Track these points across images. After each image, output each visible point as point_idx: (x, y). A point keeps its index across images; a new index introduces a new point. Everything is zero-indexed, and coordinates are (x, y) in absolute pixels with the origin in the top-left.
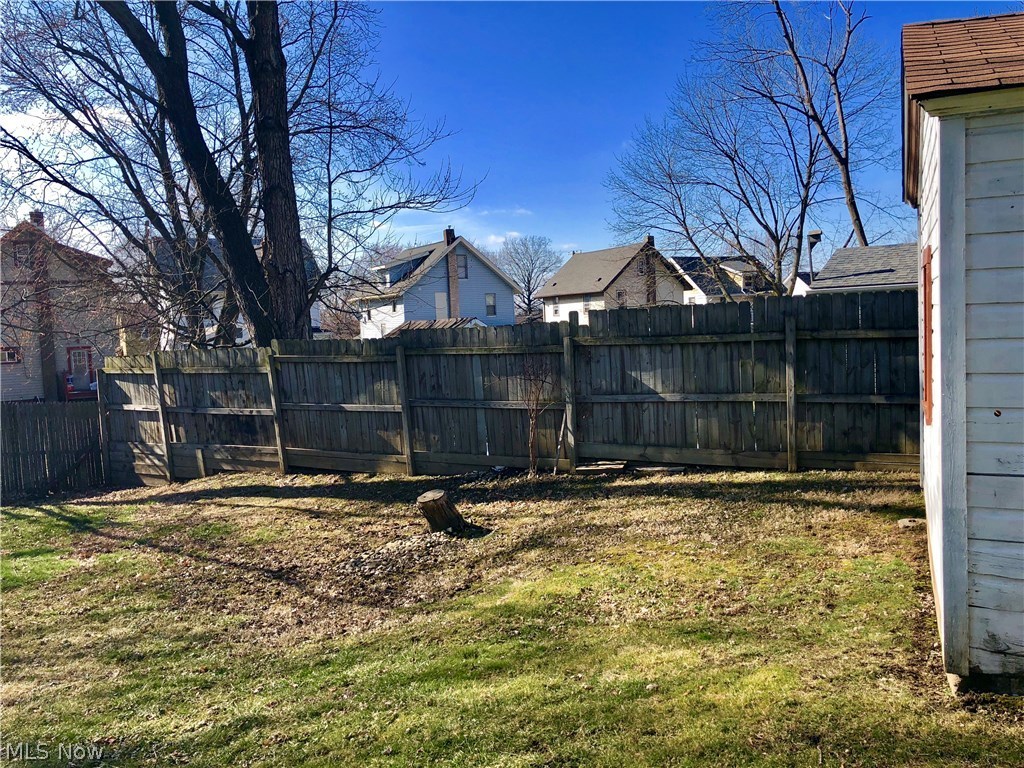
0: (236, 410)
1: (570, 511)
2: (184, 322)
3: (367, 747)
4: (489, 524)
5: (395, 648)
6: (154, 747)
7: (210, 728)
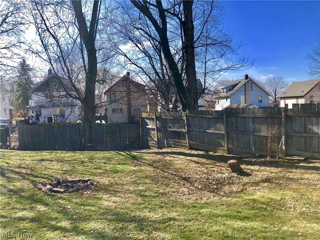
0: (176, 130)
1: (281, 172)
2: (164, 103)
3: (203, 233)
4: (252, 173)
5: (216, 206)
6: (147, 220)
7: (161, 218)
